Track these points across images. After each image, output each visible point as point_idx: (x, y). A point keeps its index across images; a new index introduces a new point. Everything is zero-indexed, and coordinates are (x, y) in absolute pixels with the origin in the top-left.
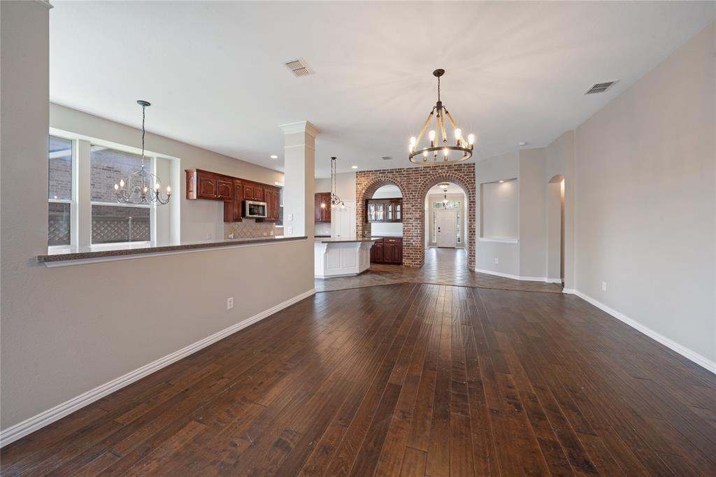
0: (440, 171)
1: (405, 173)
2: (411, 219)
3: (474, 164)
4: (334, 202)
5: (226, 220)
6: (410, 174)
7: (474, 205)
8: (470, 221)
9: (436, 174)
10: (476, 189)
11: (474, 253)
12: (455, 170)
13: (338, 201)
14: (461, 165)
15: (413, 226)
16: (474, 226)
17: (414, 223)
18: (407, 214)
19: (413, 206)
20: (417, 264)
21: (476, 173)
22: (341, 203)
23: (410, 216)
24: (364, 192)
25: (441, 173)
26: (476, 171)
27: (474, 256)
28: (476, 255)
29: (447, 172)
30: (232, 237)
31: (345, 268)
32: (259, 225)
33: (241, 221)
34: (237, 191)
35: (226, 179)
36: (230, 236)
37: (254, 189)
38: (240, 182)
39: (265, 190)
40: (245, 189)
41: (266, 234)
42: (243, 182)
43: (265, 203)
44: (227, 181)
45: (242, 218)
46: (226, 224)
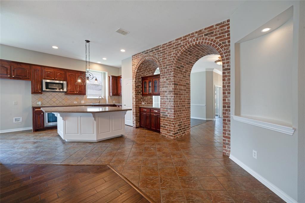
0: (190, 40)
1: (161, 49)
2: (166, 92)
3: (228, 21)
4: (88, 78)
5: (32, 93)
6: (165, 49)
7: (229, 73)
8: (224, 93)
9: (186, 44)
10: (231, 53)
11: (229, 134)
12: (206, 35)
13: (92, 76)
14: (212, 26)
15: (167, 99)
16: (228, 100)
17: (168, 95)
18: (163, 87)
19: (167, 80)
20: (171, 136)
21: (231, 33)
22: (94, 78)
23: (165, 89)
24: (136, 71)
25: (191, 42)
26: (230, 29)
27: (229, 138)
28: (231, 136)
29: (197, 40)
30: (40, 104)
31: (83, 135)
32: (69, 97)
33: (41, 93)
34: (35, 74)
35: (23, 65)
36: (38, 103)
37: (55, 72)
38: (40, 67)
39: (67, 73)
40: (45, 72)
41: (77, 102)
42: (43, 68)
43: (65, 82)
44: (24, 66)
45: (41, 92)
46: (33, 95)
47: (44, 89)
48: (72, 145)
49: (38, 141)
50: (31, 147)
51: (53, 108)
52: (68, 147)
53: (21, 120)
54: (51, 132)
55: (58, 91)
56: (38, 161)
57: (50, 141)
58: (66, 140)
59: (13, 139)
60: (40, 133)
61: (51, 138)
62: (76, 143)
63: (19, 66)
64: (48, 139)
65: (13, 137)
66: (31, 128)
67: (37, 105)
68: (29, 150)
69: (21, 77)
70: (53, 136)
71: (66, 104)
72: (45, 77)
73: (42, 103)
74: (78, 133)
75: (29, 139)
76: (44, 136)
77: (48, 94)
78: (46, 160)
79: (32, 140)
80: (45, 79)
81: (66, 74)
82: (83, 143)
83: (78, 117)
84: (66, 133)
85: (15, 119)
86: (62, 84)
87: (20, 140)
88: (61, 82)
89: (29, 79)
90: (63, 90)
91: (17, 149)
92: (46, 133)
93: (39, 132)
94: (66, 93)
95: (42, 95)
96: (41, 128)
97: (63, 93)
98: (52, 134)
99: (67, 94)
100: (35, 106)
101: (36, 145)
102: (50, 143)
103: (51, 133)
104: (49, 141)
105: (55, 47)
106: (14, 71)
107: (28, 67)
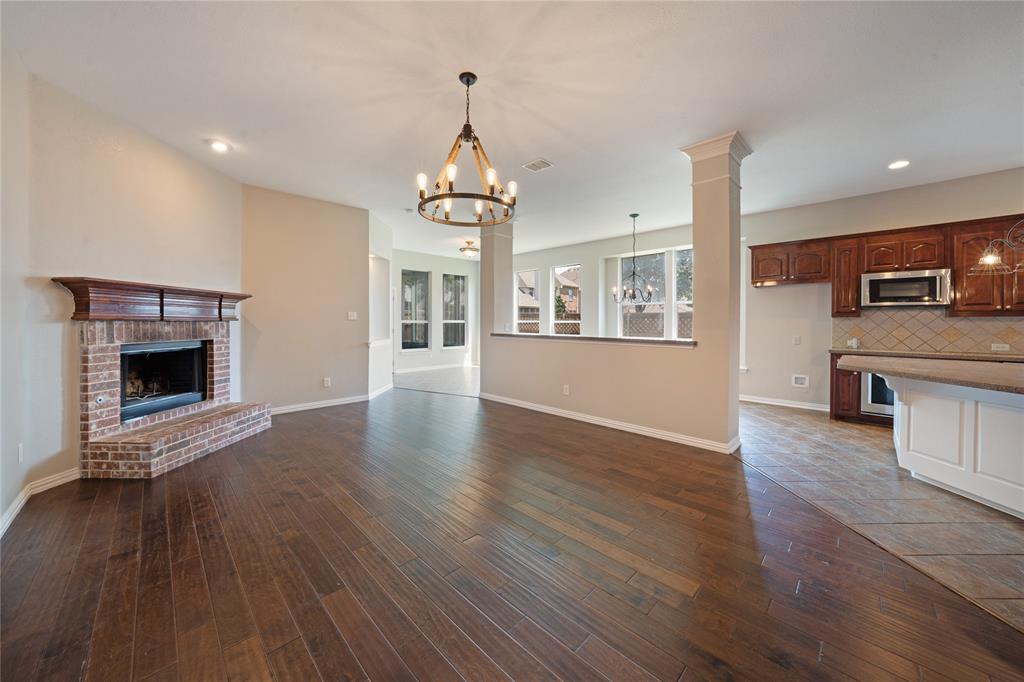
30: (855, 346)
31: (980, 475)
32: (962, 324)
33: (856, 314)
34: (842, 260)
35: (812, 245)
36: (849, 343)
37: (902, 244)
38: (855, 240)
39: (955, 238)
40: (871, 250)
41: (1007, 346)
42: (864, 239)
43: (943, 271)
44: (814, 248)
45: (858, 310)
46: (838, 321)
47: (865, 301)
48: (925, 495)
49: (830, 444)
50: (805, 452)
51: (877, 359)
52: (907, 496)
53: (807, 382)
54: (878, 433)
55: (927, 303)
56: (803, 489)
57: (861, 456)
58: (913, 475)
59: (782, 422)
60: (845, 428)
61: (868, 449)
62: (946, 497)
63: (805, 250)
64: (858, 450)
65: (785, 418)
66: (827, 409)
67: (847, 348)
68: (798, 457)
69: (808, 276)
70: (876, 445)
71: (947, 349)
72: (869, 265)
73: (861, 344)
74: (960, 463)
75: (811, 434)
76: (852, 437)
77: (880, 315)
78: (819, 496)
79: (819, 437)
80: (868, 272)
81: (952, 239)
82: (981, 510)
83: (962, 403)
84: (911, 448)
85: (796, 378)
86: (932, 281)
87: (791, 429)
88: (927, 273)
89: (826, 278)
90: (935, 300)
91: (779, 445)
92: (861, 430)
93: (845, 424)
94: (952, 310)
95: (863, 318)
96: (853, 413)
97: (938, 312)
98: (877, 441)
99: (951, 316)
100: (839, 349)
101: (818, 451)
102: (854, 461)
103: (879, 436)
104: (857, 455)
105: (899, 165)
106: (794, 263)
107: (825, 246)
